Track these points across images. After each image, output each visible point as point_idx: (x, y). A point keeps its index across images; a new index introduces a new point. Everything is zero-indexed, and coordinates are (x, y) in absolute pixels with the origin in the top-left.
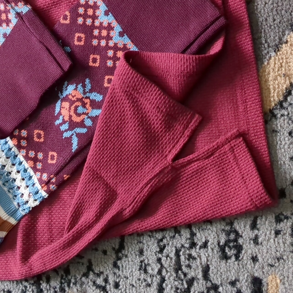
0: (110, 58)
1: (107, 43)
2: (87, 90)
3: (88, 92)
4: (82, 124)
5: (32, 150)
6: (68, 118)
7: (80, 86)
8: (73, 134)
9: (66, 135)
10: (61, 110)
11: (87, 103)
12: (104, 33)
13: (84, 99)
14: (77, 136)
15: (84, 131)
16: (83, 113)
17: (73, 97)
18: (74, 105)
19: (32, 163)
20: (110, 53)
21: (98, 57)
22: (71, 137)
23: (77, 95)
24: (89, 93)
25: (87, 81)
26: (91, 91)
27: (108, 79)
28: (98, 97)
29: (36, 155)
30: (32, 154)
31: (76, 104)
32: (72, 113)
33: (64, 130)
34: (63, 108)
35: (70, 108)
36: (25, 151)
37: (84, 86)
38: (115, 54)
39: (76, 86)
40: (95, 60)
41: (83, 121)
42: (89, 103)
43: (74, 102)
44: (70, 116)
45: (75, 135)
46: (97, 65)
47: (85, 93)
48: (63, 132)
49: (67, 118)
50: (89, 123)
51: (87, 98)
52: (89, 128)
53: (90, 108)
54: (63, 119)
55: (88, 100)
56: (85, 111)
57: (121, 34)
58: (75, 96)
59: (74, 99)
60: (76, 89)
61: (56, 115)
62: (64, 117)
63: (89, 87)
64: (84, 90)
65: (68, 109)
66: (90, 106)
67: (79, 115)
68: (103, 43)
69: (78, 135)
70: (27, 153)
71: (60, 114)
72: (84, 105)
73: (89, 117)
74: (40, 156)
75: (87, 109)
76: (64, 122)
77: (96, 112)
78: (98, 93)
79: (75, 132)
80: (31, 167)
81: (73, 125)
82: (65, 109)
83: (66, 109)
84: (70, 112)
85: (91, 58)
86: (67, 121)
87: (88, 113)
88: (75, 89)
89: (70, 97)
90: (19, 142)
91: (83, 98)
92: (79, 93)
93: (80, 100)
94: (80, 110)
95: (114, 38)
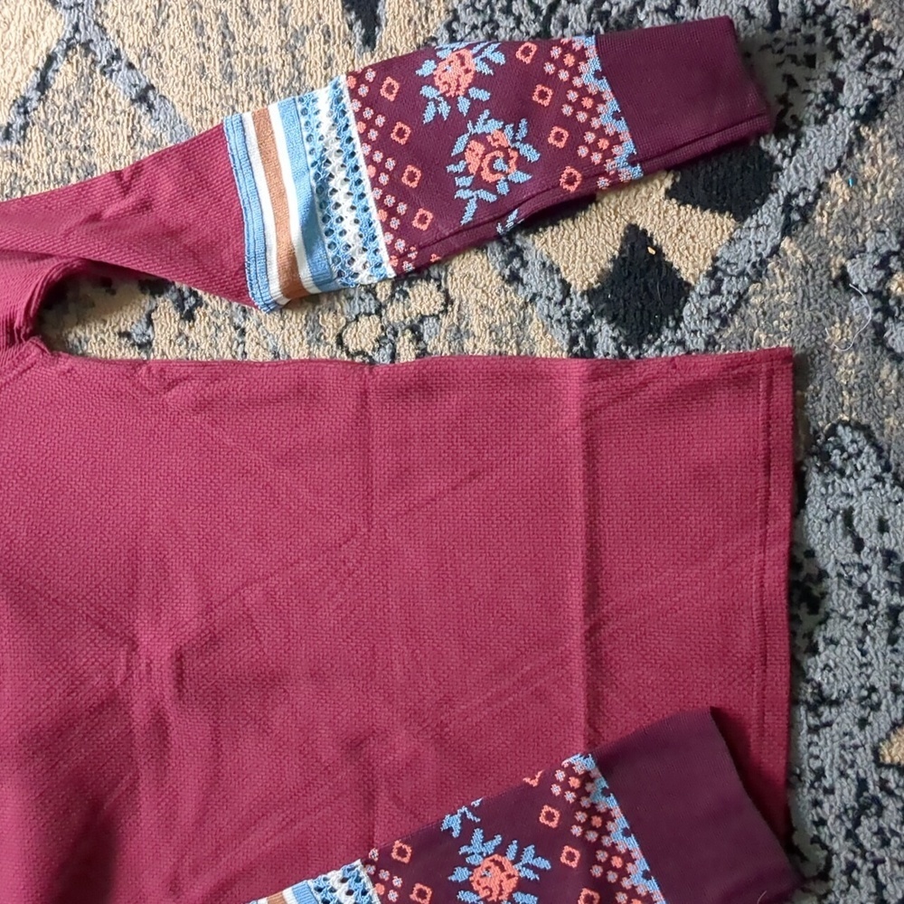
0: (570, 103)
1: (571, 79)
2: (519, 137)
3: (519, 140)
4: (492, 187)
5: (392, 195)
6: (476, 169)
7: (509, 127)
8: (473, 197)
9: (461, 194)
10: (465, 151)
11: (512, 158)
12: (570, 60)
13: (509, 150)
14: (477, 202)
15: (491, 198)
16: (502, 172)
17: (495, 140)
18: (492, 154)
19: (384, 215)
20: (573, 96)
21: (550, 93)
22: (468, 200)
23: (501, 140)
24: (521, 142)
25: (524, 122)
26: (524, 141)
27: (558, 132)
28: (533, 155)
29: (396, 205)
30: (390, 200)
31: (495, 152)
32: (485, 164)
33: (461, 185)
34: (470, 149)
35: (484, 155)
36: (380, 192)
37: (516, 129)
38: (580, 99)
39: (504, 125)
40: (543, 95)
41: (496, 183)
42: (515, 159)
43: (494, 149)
44: (480, 169)
45: (475, 199)
46: (546, 103)
47: (514, 141)
48: (458, 188)
49: (473, 169)
50: (503, 189)
51: (515, 149)
52: (500, 197)
53: (514, 167)
54: (466, 169)
55: (516, 153)
56: (506, 169)
57: (598, 75)
58: (498, 140)
59: (496, 144)
60: (502, 130)
61: (452, 154)
62: (467, 165)
63: (523, 132)
64: (515, 136)
65: (480, 156)
66: (517, 163)
67: (494, 171)
68: (564, 75)
69: (480, 202)
70: (383, 197)
71: (461, 156)
72: (507, 159)
73: (507, 180)
74: (402, 208)
75: (509, 168)
76: (466, 173)
77: (521, 177)
78: (534, 148)
79: (477, 195)
80: (381, 221)
81: (478, 183)
82: (474, 154)
83: (477, 155)
84: (482, 161)
85: (537, 90)
86: (472, 174)
87: (508, 174)
88: (500, 130)
89: (489, 138)
90: (378, 175)
91: (509, 147)
92: (505, 139)
93: (504, 149)
94: (499, 164)
95: (583, 77)
